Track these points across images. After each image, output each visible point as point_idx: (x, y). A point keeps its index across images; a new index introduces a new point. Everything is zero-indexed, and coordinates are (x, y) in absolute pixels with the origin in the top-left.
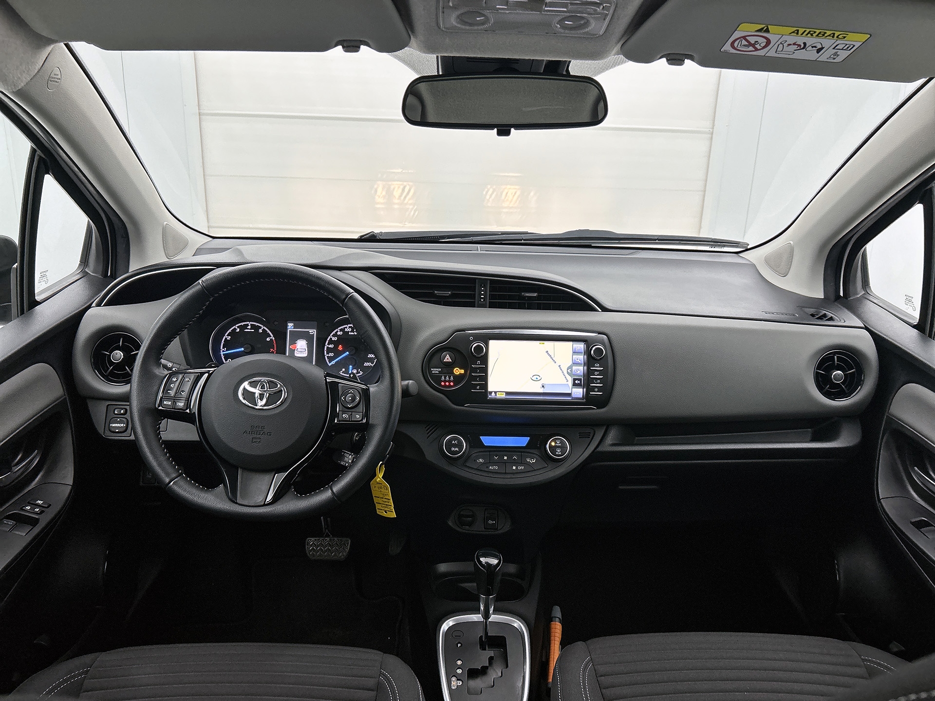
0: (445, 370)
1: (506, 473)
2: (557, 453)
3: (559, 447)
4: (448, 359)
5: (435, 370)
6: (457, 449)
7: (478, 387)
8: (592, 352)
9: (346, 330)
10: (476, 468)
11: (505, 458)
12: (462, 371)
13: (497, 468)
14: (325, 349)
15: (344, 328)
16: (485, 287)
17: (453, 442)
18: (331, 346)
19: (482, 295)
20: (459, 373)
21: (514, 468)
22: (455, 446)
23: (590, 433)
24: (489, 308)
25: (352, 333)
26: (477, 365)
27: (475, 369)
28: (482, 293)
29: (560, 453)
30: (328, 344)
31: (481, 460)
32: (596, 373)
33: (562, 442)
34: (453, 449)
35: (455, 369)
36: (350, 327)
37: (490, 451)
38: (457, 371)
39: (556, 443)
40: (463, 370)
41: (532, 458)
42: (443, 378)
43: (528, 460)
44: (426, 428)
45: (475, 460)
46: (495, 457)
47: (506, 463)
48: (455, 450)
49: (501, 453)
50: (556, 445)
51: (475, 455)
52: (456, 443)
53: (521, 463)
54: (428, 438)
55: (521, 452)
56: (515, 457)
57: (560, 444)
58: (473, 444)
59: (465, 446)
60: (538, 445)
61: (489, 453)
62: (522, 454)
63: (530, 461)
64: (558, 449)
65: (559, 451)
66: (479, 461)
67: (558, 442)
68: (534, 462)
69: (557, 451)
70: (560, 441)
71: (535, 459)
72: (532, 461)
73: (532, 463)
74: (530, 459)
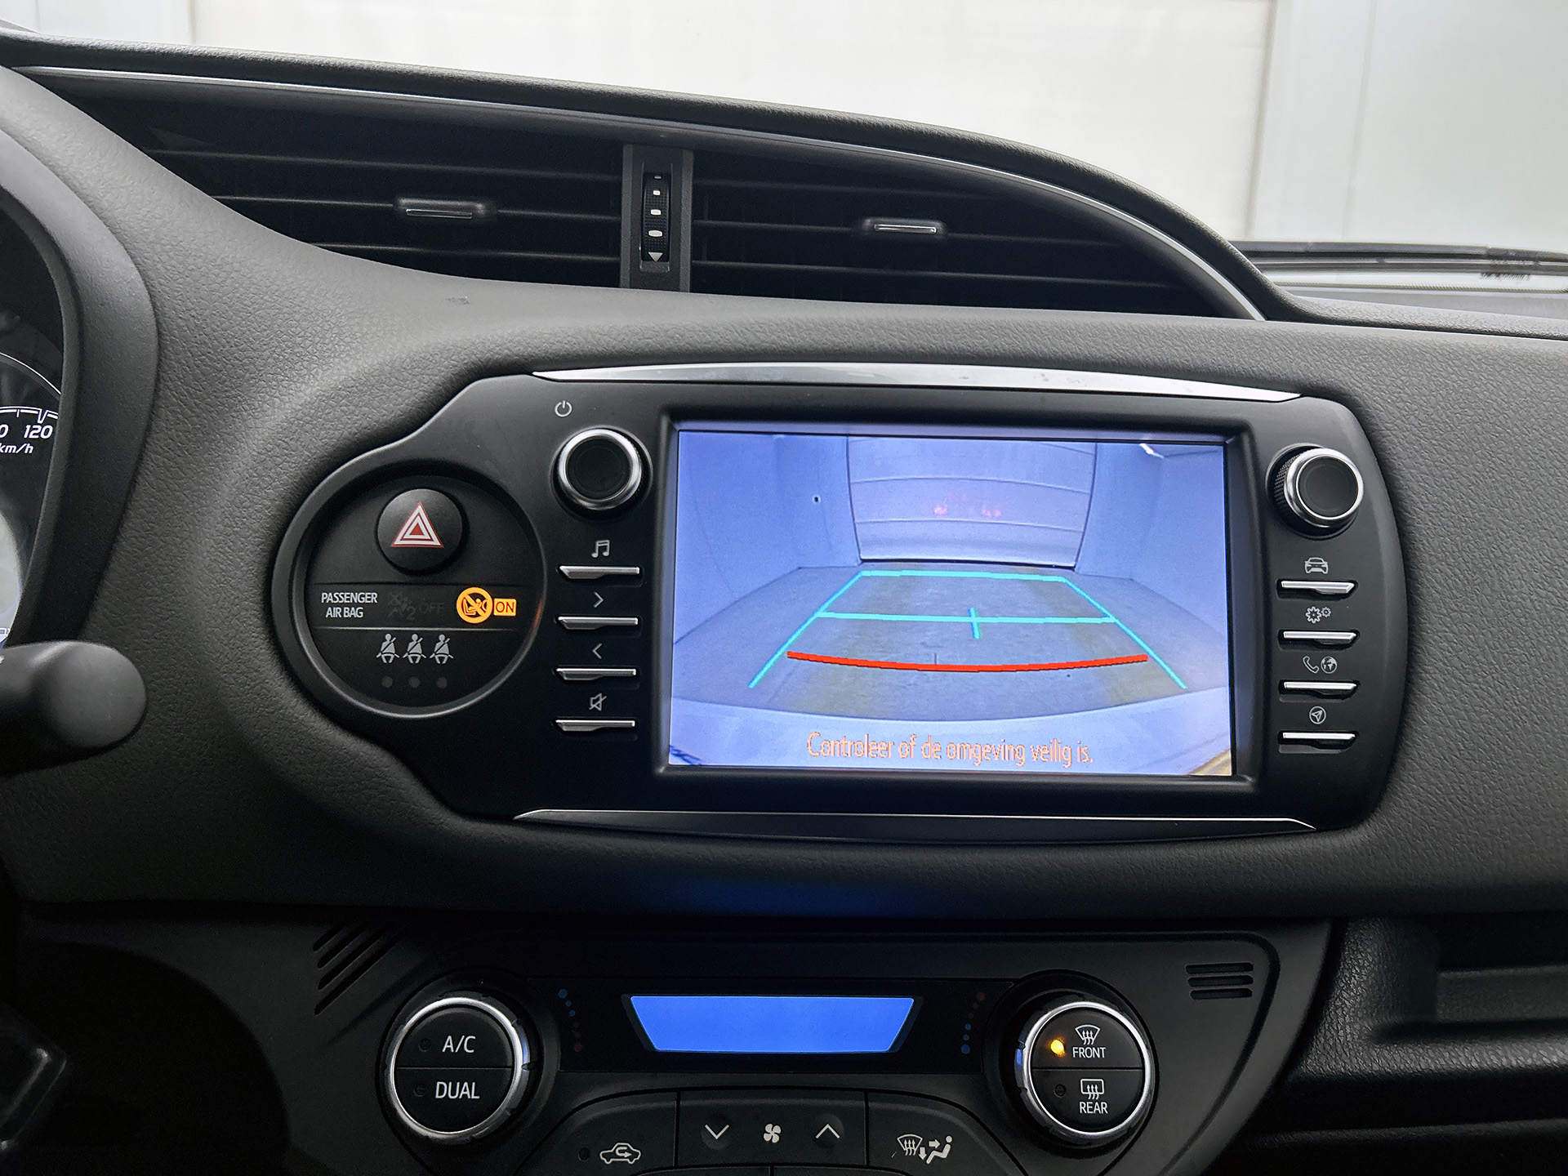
0: (401, 599)
2: (1084, 1107)
3: (1090, 1067)
4: (417, 531)
5: (344, 597)
6: (468, 1091)
7: (597, 703)
8: (1289, 489)
11: (772, 1133)
12: (507, 607)
16: (667, 182)
17: (449, 1044)
19: (656, 223)
20: (484, 617)
22: (456, 1068)
23: (1249, 967)
24: (691, 291)
25: (12, 449)
26: (595, 563)
27: (578, 594)
28: (656, 212)
29: (1102, 1108)
31: (623, 1152)
32: (1316, 613)
33: (1110, 1036)
34: (444, 1090)
35: (465, 594)
37: (679, 1092)
38: (476, 606)
39: (1072, 1042)
40: (512, 602)
41: (931, 1131)
42: (388, 649)
43: (909, 1147)
44: (315, 946)
45: (586, 1153)
46: (707, 1127)
47: (772, 1165)
48: (461, 1097)
49: (746, 1102)
50: (1077, 1055)
51: (590, 1117)
52: (469, 1049)
53: (868, 1167)
54: (319, 1008)
55: (867, 1093)
56: (828, 1126)
57: (1101, 1050)
58: (578, 1048)
59: (525, 1067)
60: (966, 1049)
61: (675, 1103)
62: (870, 1104)
63: (918, 1152)
64: (1090, 1083)
65: (1095, 1091)
66: (614, 1155)
67: (1087, 1033)
68: (944, 1155)
69: (1085, 1090)
70: (1099, 1029)
71: (949, 1139)
72: (934, 1149)
73: (928, 1162)
74: (917, 1141)
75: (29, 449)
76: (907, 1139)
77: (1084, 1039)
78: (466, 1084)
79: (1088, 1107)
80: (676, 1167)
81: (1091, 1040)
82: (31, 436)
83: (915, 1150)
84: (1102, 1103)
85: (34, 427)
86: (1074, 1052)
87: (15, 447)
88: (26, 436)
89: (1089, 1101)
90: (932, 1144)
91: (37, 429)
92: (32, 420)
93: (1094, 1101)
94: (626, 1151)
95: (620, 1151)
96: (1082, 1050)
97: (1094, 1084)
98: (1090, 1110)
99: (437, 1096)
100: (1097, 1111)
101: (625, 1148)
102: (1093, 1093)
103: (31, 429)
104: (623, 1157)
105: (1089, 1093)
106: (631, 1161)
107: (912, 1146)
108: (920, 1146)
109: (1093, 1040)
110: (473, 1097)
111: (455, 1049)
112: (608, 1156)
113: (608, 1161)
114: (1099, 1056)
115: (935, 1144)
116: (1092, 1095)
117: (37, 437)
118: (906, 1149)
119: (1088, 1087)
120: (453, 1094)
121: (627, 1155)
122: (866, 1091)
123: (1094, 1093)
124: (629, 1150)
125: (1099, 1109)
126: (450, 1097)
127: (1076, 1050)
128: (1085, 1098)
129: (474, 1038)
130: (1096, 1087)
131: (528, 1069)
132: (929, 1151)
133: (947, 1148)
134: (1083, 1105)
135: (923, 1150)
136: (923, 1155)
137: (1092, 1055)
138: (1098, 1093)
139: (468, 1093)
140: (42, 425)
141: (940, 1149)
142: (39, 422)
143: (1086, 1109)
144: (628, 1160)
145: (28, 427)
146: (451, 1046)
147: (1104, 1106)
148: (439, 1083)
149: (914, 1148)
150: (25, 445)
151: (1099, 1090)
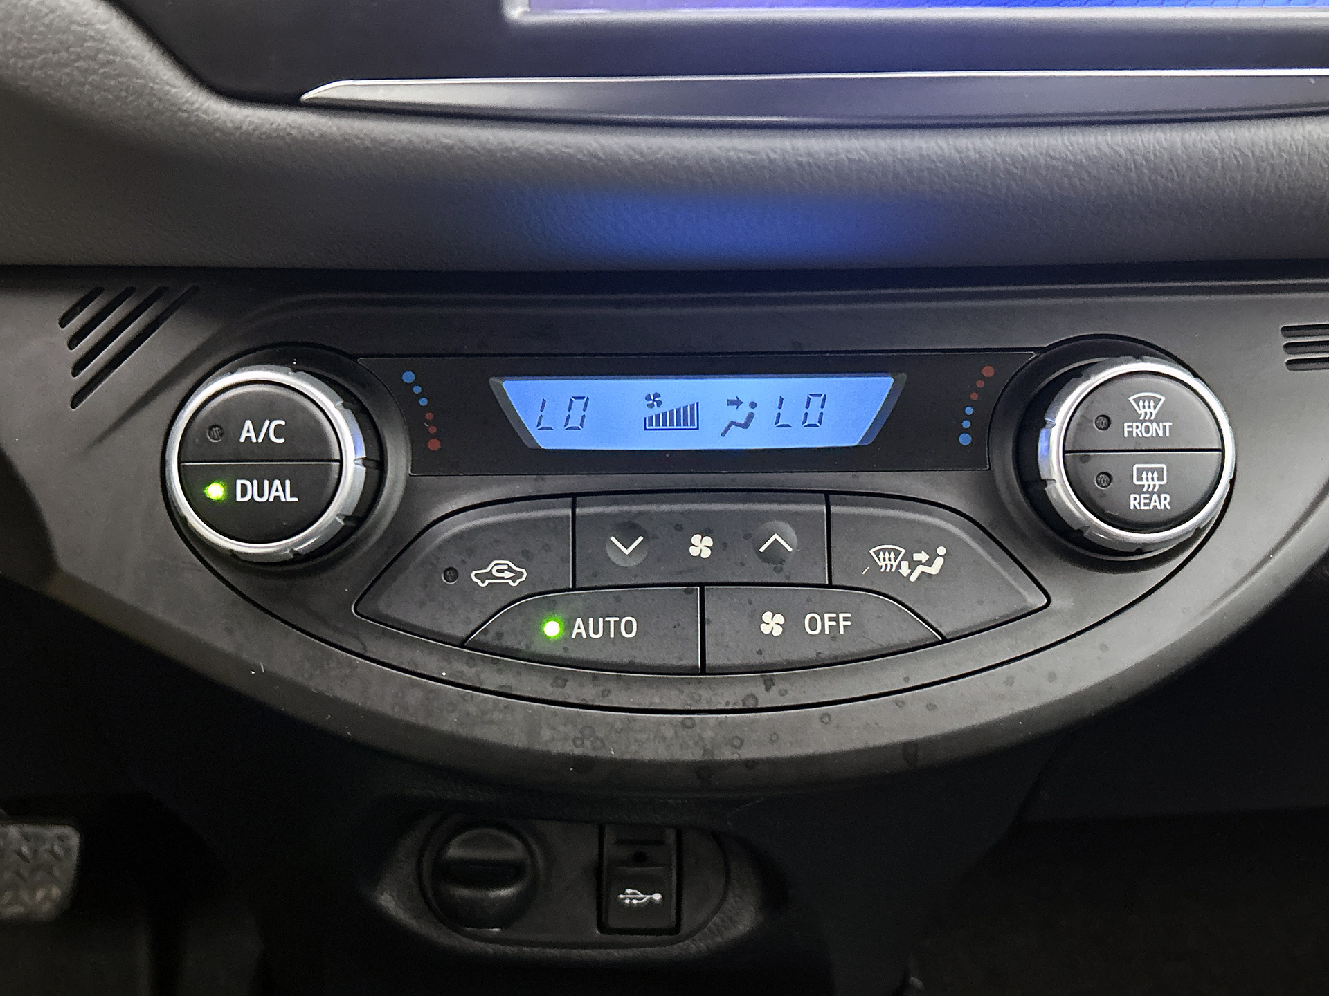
1: (704, 670)
2: (1136, 502)
3: (1147, 449)
10: (460, 632)
13: (628, 627)
17: (248, 428)
21: (772, 624)
22: (262, 462)
29: (1162, 503)
33: (1179, 408)
34: (248, 491)
37: (574, 498)
41: (918, 541)
44: (63, 322)
45: (451, 573)
46: (613, 539)
47: (702, 585)
48: (271, 499)
49: (665, 507)
50: (1130, 433)
51: (456, 530)
52: (277, 437)
53: (830, 586)
54: (77, 399)
55: (828, 496)
56: (776, 536)
57: (1164, 427)
58: (434, 445)
59: (360, 462)
60: (965, 440)
61: (569, 512)
62: (833, 509)
63: (899, 567)
64: (1147, 470)
65: (1153, 480)
66: (490, 575)
67: (1147, 404)
68: (934, 570)
69: (1140, 479)
70: (1163, 399)
71: (941, 551)
72: (920, 563)
73: (913, 578)
74: (897, 553)
76: (884, 551)
77: (1141, 411)
78: (277, 483)
79: (1143, 501)
80: (574, 589)
81: (1151, 414)
83: (895, 564)
84: (1163, 496)
86: (1126, 429)
89: (1144, 493)
90: (916, 557)
93: (1152, 493)
94: (506, 570)
95: (498, 571)
96: (1137, 427)
97: (1153, 470)
98: (1146, 505)
99: (239, 499)
100: (1155, 506)
101: (506, 567)
102: (1150, 482)
104: (503, 578)
105: (1145, 483)
106: (514, 582)
107: (890, 560)
108: (901, 560)
109: (1154, 412)
110: (289, 499)
111: (257, 436)
112: (482, 577)
113: (483, 582)
114: (1161, 434)
115: (923, 557)
116: (1149, 486)
118: (882, 564)
119: (1144, 475)
120: (261, 495)
121: (507, 574)
122: (827, 493)
123: (1152, 483)
124: (510, 570)
125: (1158, 504)
126: (257, 499)
127: (1129, 427)
128: (1139, 489)
129: (283, 423)
130: (1156, 475)
131: (364, 465)
132: (913, 565)
133: (939, 562)
134: (1135, 499)
135: (905, 564)
136: (905, 570)
137: (1152, 432)
138: (1157, 483)
139: (281, 493)
141: (929, 563)
143: (1139, 504)
144: (510, 581)
146: (252, 434)
147: (1165, 499)
148: (239, 482)
149: (892, 562)
151: (1161, 479)
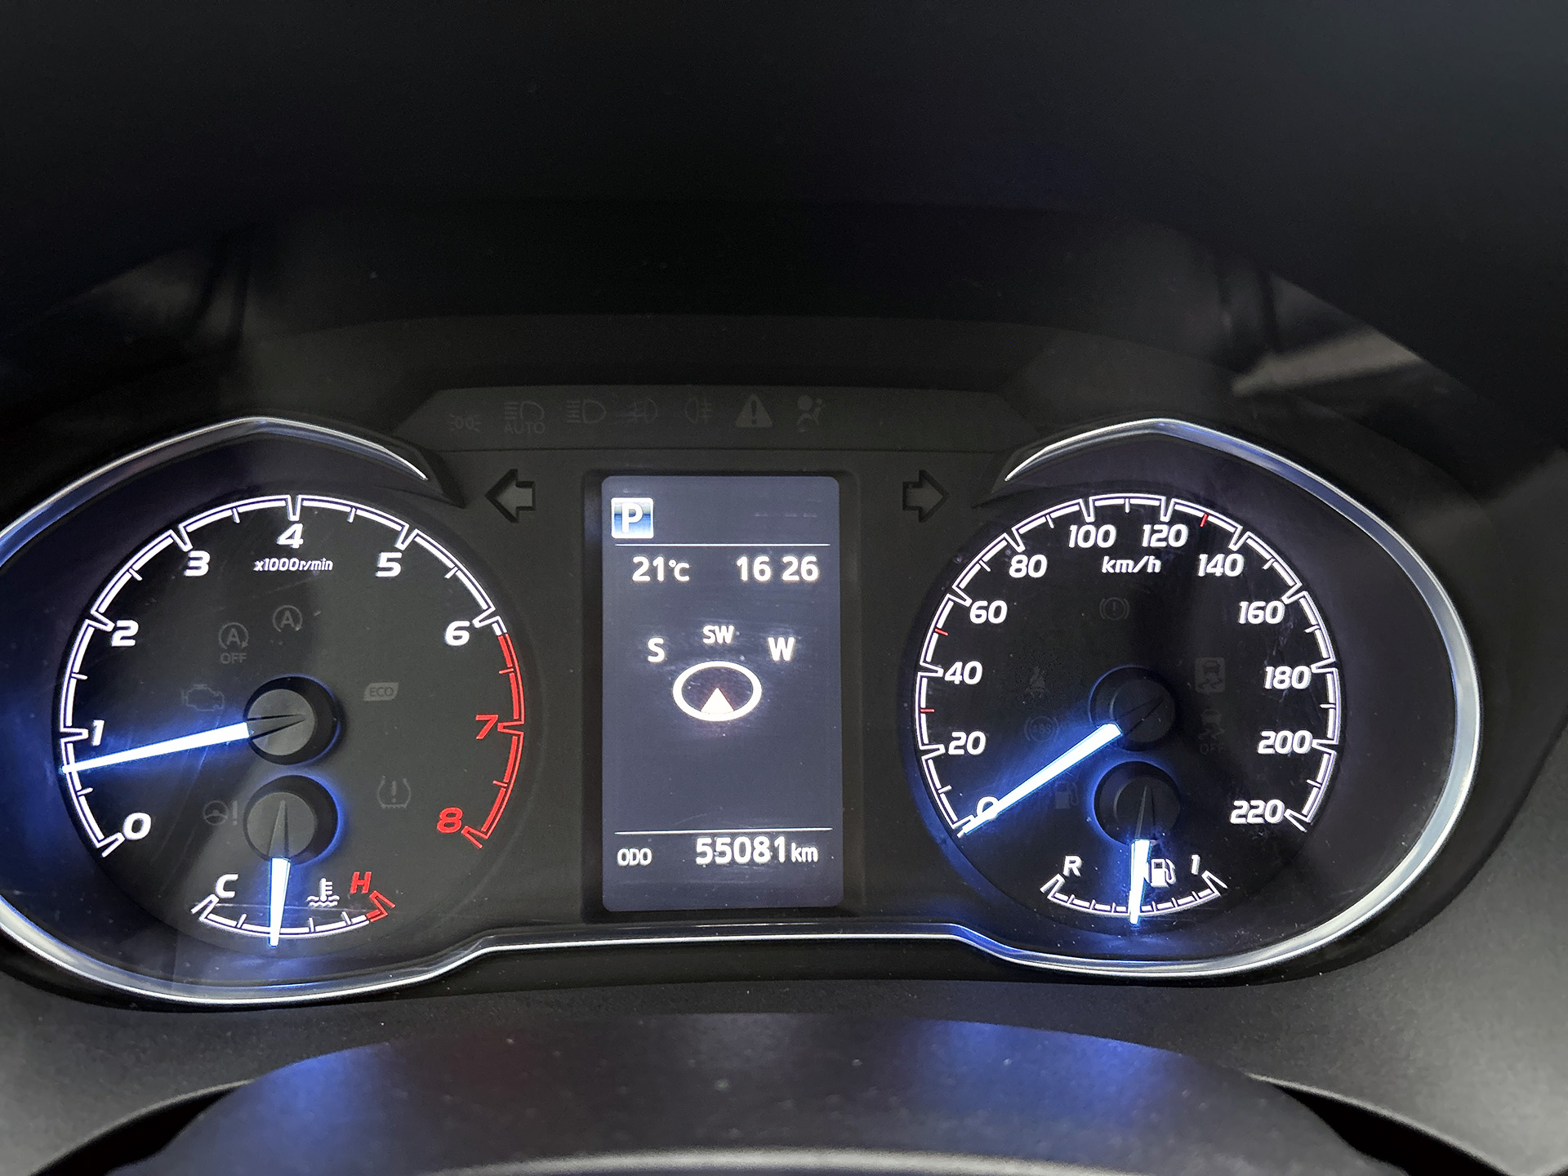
9: (1076, 538)
14: (921, 698)
15: (1064, 523)
18: (965, 673)
25: (1126, 566)
30: (944, 657)
36: (1104, 516)
75: (1154, 565)
82: (1154, 544)
85: (1157, 527)
87: (1131, 563)
88: (1145, 544)
91: (1161, 531)
92: (1152, 515)
103: (1153, 532)
117: (1163, 544)
140: (1171, 524)
142: (1163, 519)
145: (1147, 528)
150: (1146, 558)
